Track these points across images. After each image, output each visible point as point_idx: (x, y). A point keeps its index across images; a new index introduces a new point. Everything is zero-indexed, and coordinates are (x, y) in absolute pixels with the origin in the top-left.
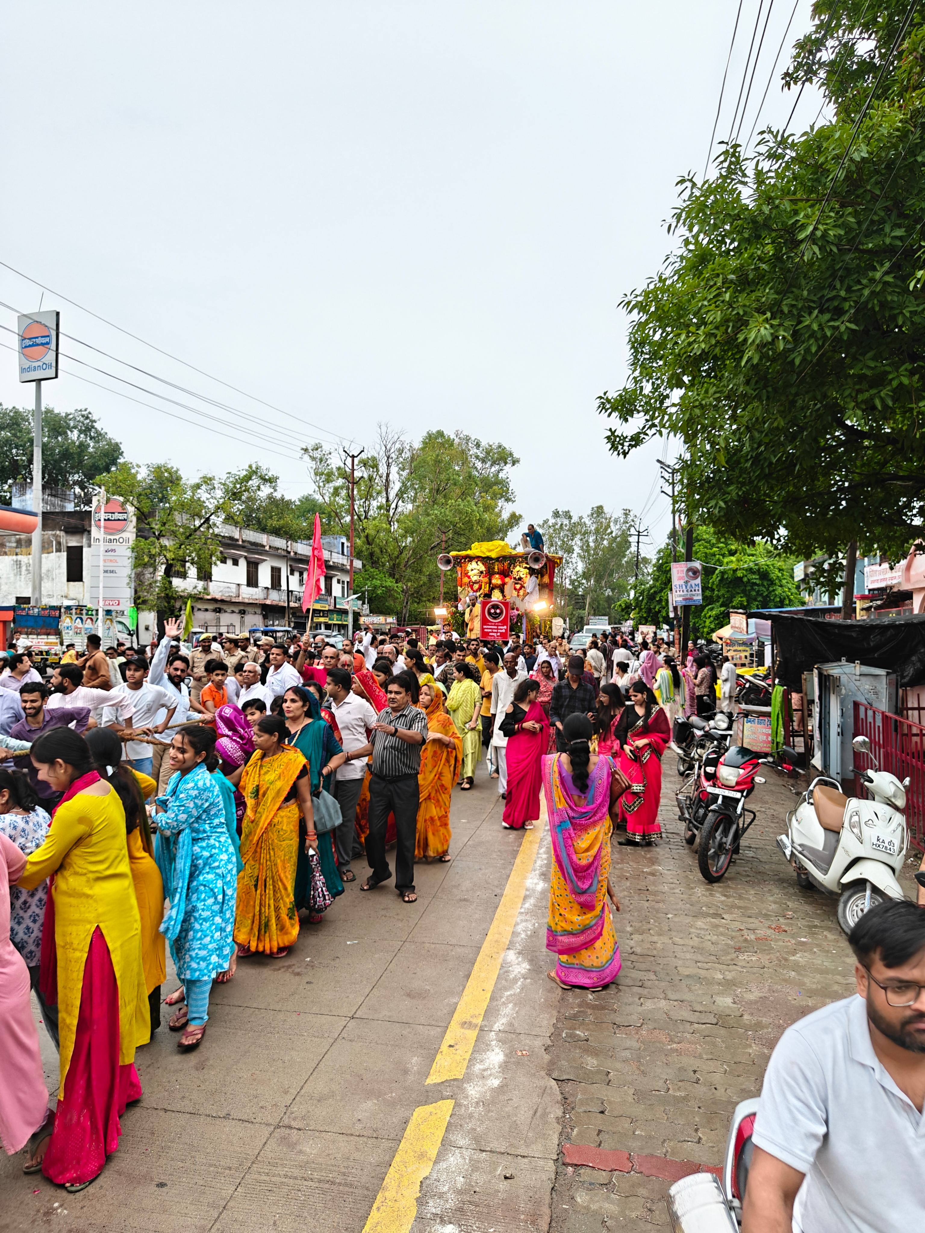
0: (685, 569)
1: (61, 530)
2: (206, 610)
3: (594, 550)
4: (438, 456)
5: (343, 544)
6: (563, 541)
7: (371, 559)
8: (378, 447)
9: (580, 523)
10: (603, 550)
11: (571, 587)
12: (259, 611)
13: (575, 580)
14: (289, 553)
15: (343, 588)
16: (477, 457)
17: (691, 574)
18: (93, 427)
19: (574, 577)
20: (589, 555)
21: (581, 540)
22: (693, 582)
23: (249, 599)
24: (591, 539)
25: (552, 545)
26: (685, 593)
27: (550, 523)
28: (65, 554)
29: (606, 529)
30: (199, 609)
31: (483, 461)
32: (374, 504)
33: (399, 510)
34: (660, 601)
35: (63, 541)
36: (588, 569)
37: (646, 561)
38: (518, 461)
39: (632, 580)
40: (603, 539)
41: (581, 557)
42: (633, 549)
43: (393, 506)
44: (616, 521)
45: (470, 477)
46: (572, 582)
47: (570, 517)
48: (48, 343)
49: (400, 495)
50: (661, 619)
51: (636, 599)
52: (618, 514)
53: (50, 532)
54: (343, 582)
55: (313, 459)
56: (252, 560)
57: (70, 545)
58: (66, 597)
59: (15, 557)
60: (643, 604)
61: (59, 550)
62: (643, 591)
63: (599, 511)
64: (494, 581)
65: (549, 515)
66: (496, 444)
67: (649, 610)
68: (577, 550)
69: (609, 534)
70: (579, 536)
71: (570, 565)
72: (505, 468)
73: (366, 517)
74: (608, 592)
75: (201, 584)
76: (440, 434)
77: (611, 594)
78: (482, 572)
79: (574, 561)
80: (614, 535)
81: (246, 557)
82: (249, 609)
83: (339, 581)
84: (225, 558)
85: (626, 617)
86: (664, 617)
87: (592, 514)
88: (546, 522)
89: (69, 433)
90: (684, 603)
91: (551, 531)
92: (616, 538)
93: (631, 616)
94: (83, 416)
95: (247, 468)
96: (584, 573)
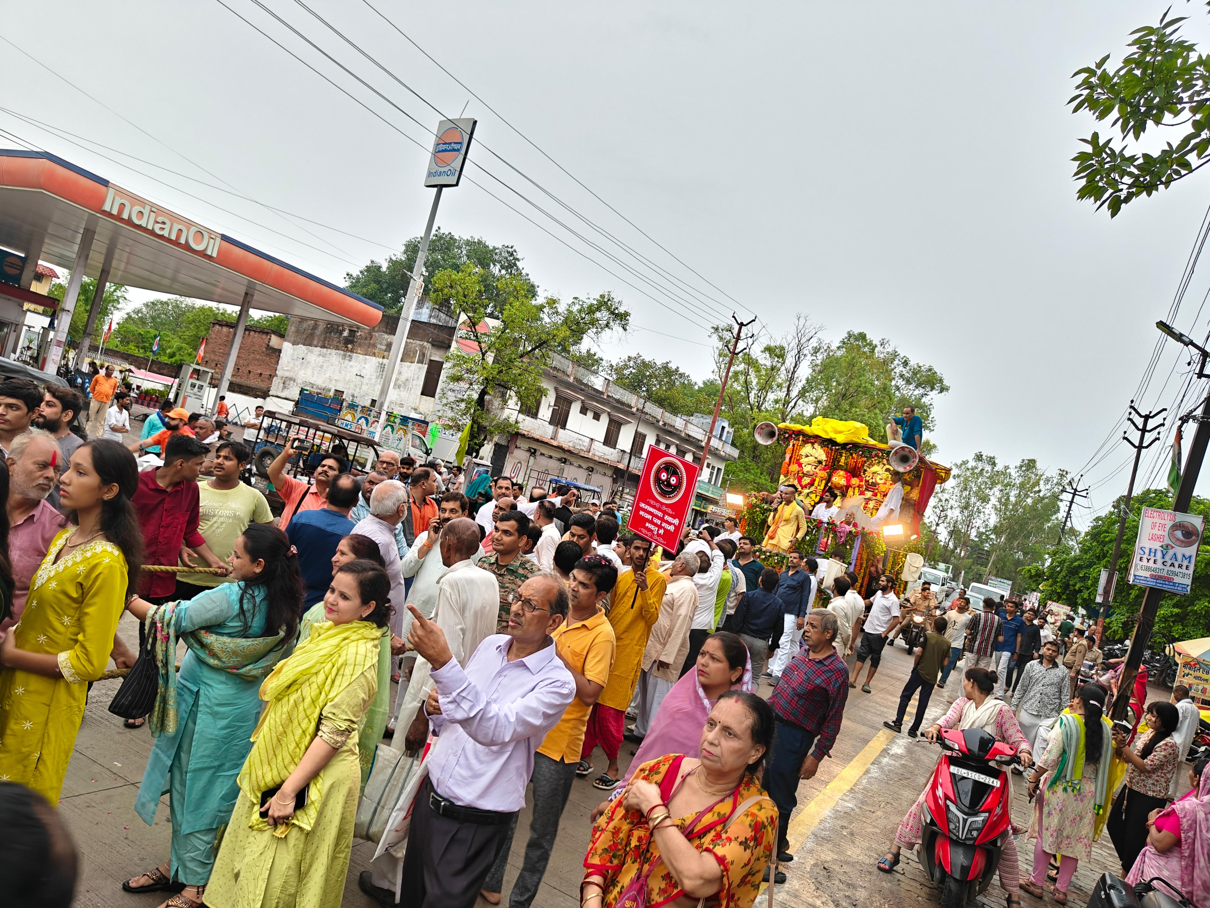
0: (1169, 524)
1: (428, 342)
2: (551, 457)
3: (1014, 505)
4: (853, 358)
5: (723, 428)
6: (980, 488)
7: (754, 452)
8: (790, 338)
9: (1005, 473)
10: (1024, 508)
11: (977, 539)
12: (610, 473)
13: (983, 533)
14: (658, 421)
15: (712, 473)
16: (902, 376)
17: (1179, 534)
18: (515, 265)
19: (982, 530)
20: (1006, 509)
21: (1001, 491)
22: (1180, 551)
23: (600, 457)
24: (1013, 493)
25: (966, 489)
26: (1159, 565)
27: (969, 465)
28: (426, 366)
29: (1034, 486)
30: (542, 454)
31: (908, 382)
32: (771, 396)
33: (797, 407)
34: (1084, 579)
35: (428, 353)
36: (1002, 524)
37: (1073, 532)
38: (947, 390)
39: (1051, 548)
40: (1026, 495)
41: (996, 509)
42: (1061, 515)
43: (792, 404)
44: (1047, 480)
45: (885, 389)
46: (980, 535)
47: (994, 464)
48: (458, 150)
49: (802, 394)
50: (1079, 601)
51: (1052, 568)
52: (1052, 473)
53: (418, 342)
54: (713, 468)
55: (721, 338)
56: (615, 418)
57: (432, 358)
58: (415, 409)
59: (381, 360)
60: (1060, 576)
61: (421, 362)
62: (1064, 561)
63: (1030, 464)
64: (835, 479)
65: (970, 457)
66: (927, 367)
67: (1066, 586)
68: (993, 501)
69: (1035, 492)
70: (999, 487)
71: (982, 515)
72: (930, 393)
73: (759, 407)
74: (1020, 555)
75: (551, 429)
76: (862, 336)
77: (1022, 557)
78: (820, 462)
79: (987, 512)
80: (1041, 494)
81: (609, 414)
82: (600, 469)
83: (708, 466)
84: (587, 409)
85: (1033, 586)
86: (1084, 600)
87: (1021, 467)
88: (965, 463)
89: (492, 265)
90: (1152, 583)
91: (968, 473)
92: (1043, 498)
93: (1040, 587)
94: (508, 252)
95: (598, 297)
96: (995, 527)
